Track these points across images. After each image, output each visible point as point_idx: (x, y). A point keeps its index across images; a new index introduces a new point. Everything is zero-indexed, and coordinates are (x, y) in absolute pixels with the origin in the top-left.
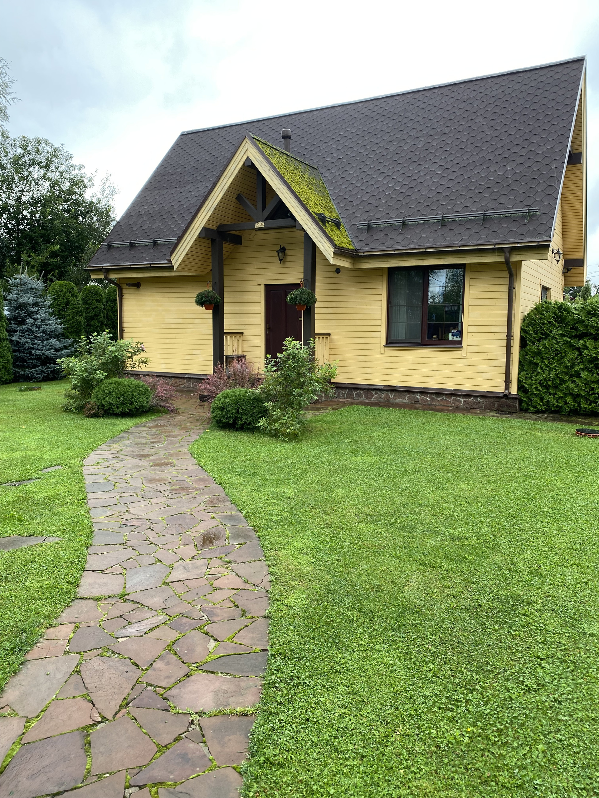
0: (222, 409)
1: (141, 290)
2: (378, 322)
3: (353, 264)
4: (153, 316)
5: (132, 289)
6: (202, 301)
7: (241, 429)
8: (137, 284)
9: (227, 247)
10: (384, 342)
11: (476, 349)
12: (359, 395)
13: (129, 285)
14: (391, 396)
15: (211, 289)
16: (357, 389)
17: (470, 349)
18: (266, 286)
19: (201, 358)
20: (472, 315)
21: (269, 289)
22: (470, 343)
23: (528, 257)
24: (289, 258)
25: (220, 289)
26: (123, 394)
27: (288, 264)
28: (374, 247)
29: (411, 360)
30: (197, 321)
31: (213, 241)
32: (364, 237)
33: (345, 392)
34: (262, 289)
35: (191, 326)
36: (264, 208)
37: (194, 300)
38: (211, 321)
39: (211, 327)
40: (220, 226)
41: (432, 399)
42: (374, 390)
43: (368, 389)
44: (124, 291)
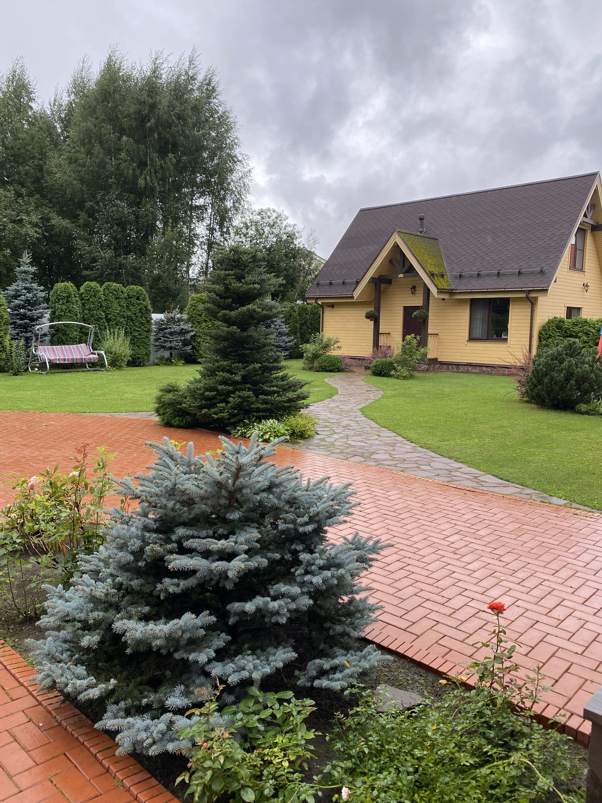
0: (375, 367)
1: (334, 309)
2: (464, 328)
3: (450, 296)
4: (341, 323)
5: (330, 309)
6: (369, 316)
7: (384, 376)
8: (332, 306)
9: (383, 286)
10: (467, 338)
11: (514, 343)
12: (452, 368)
13: (328, 306)
14: (470, 369)
15: (373, 309)
16: (452, 364)
17: (512, 342)
18: (404, 307)
19: (366, 347)
20: (513, 325)
21: (406, 308)
22: (512, 339)
23: (542, 294)
24: (417, 292)
25: (378, 309)
26: (331, 361)
27: (417, 295)
28: (462, 287)
29: (481, 348)
30: (365, 327)
31: (376, 284)
32: (457, 281)
33: (445, 367)
34: (402, 309)
35: (362, 329)
36: (404, 266)
37: (364, 315)
38: (373, 327)
39: (373, 330)
40: (380, 276)
41: (491, 370)
42: (461, 365)
43: (458, 365)
44: (325, 309)
